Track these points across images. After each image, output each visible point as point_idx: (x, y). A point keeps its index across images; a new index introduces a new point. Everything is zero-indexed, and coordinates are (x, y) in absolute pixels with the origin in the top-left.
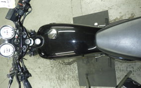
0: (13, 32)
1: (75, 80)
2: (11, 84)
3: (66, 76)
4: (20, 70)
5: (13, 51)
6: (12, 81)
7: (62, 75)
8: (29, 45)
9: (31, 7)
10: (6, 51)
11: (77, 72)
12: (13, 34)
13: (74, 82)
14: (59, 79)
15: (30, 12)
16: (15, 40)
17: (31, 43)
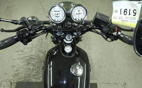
0: (80, 20)
1: (25, 77)
2: (12, 22)
3: (32, 67)
4: (32, 32)
5: (56, 20)
6: (16, 24)
7: (34, 62)
8: (65, 39)
9: (112, 40)
10: (56, 13)
11: (34, 80)
12: (77, 20)
13: (23, 75)
14: (30, 58)
15: (106, 39)
16: (70, 23)
17: (67, 40)
